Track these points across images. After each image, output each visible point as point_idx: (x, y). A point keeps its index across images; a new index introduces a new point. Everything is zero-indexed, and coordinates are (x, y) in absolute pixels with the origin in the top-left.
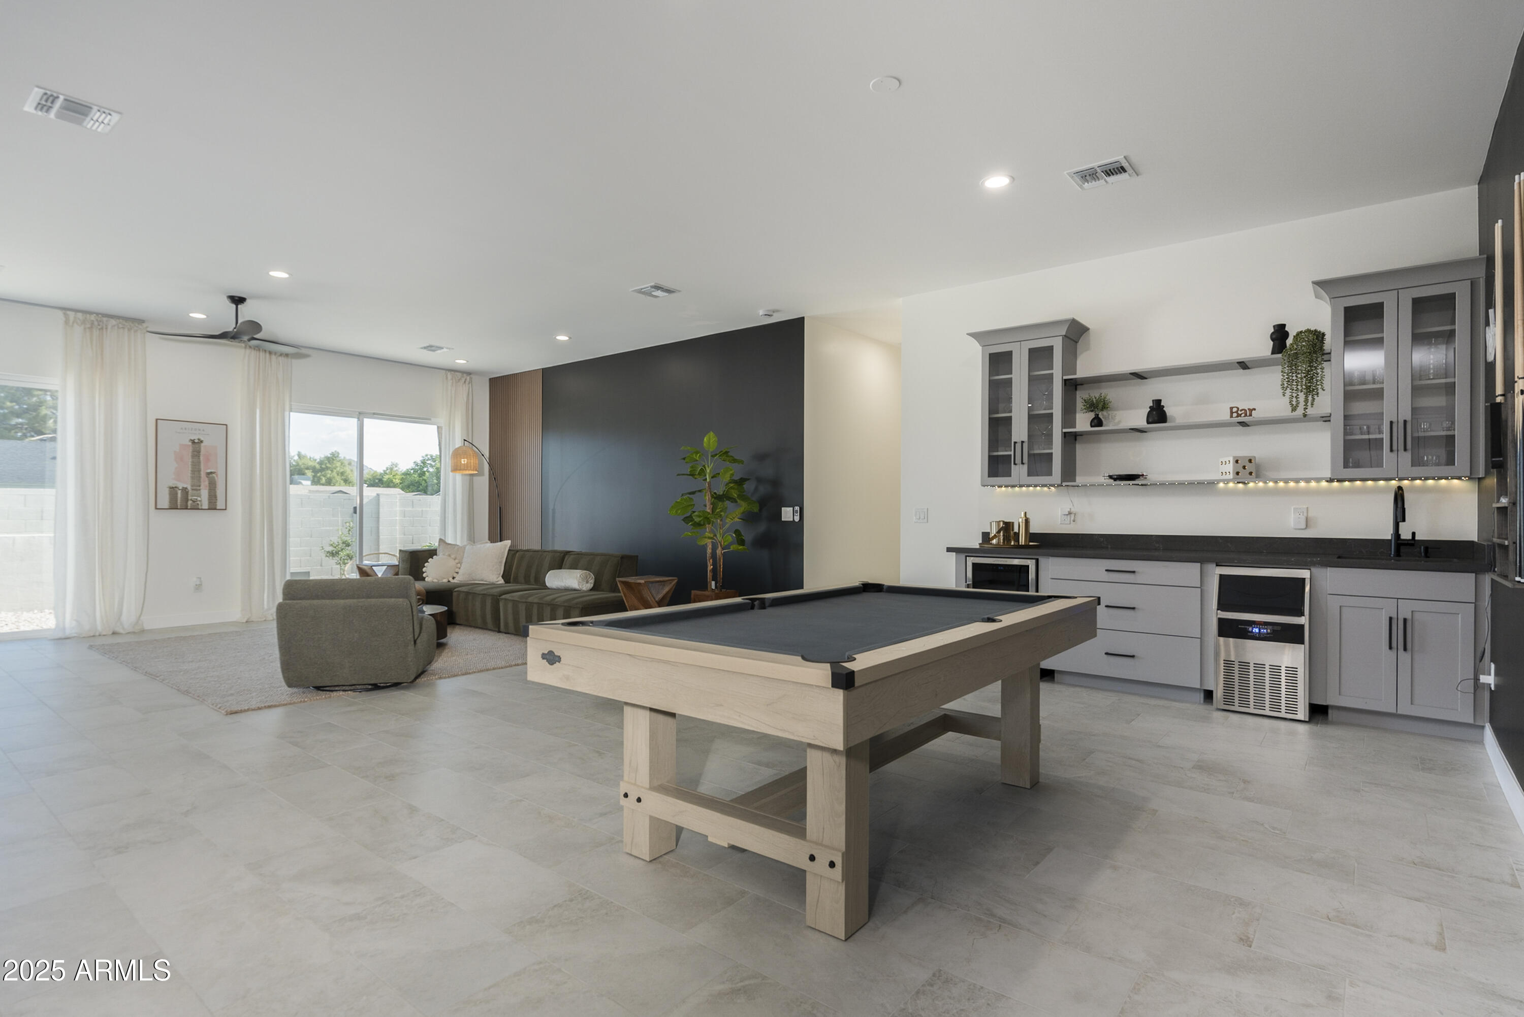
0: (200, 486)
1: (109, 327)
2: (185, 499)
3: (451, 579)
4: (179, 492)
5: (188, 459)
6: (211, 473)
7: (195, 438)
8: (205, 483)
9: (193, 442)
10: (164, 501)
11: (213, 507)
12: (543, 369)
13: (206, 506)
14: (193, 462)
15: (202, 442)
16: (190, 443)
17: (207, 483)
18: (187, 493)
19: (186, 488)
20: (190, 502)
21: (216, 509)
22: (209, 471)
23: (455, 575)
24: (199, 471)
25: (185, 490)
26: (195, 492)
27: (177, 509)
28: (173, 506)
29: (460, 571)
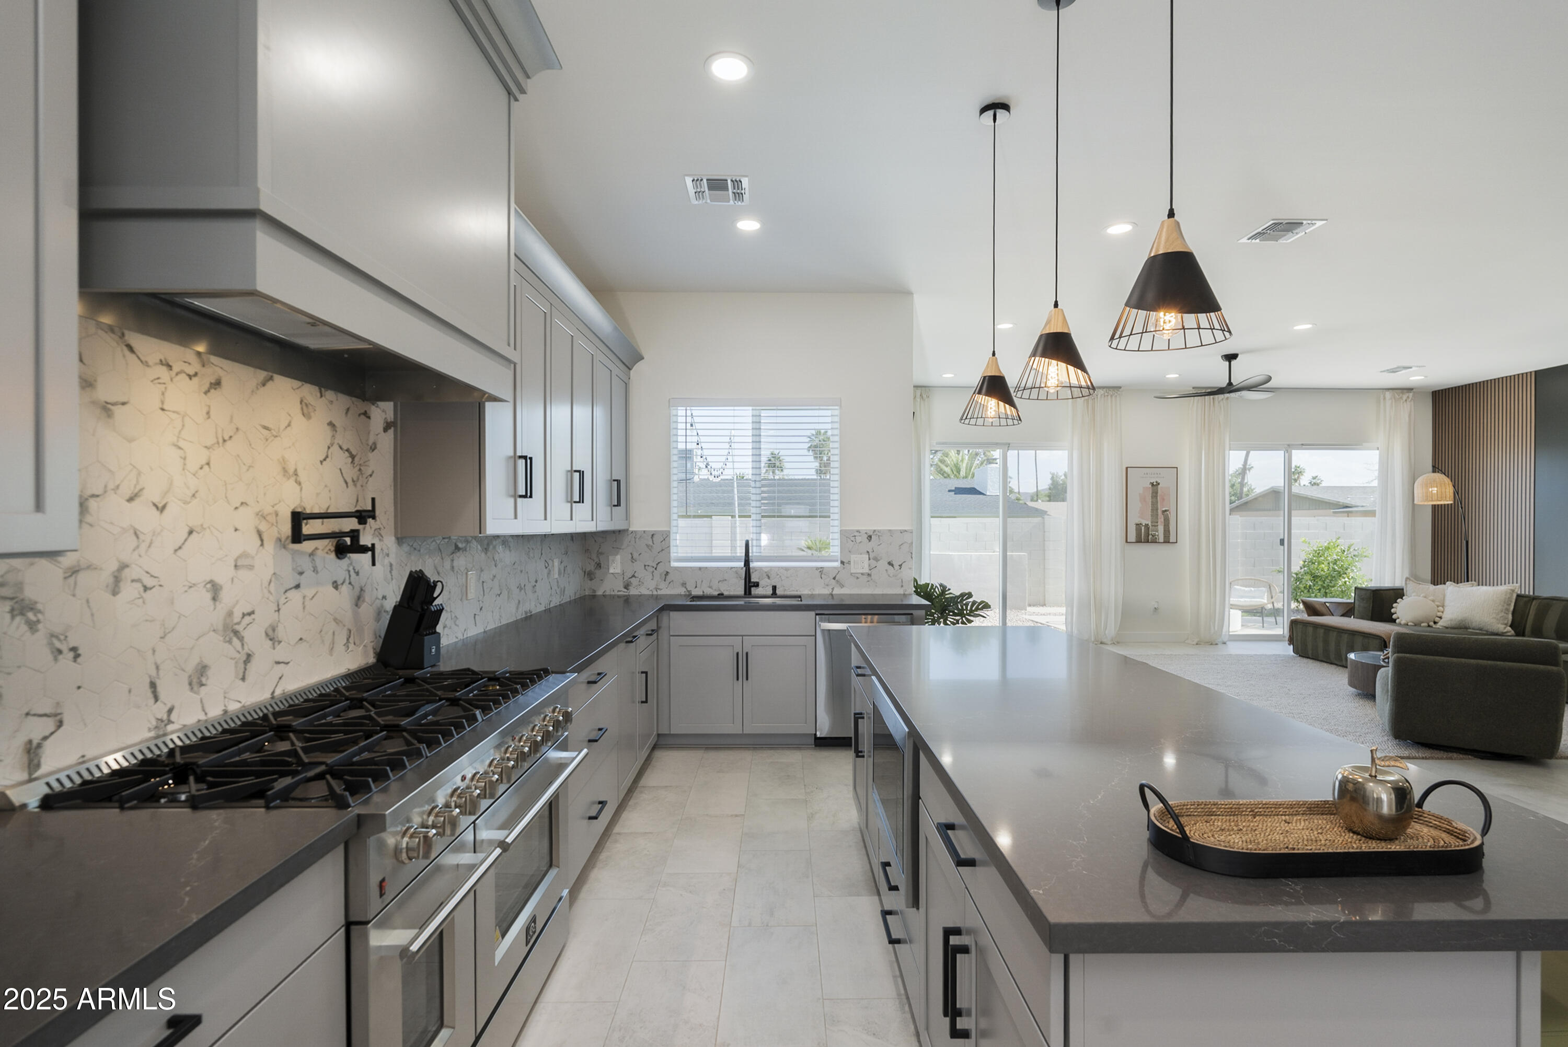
0: (1157, 523)
1: (1099, 396)
2: (1147, 534)
3: (1432, 624)
4: (1143, 528)
5: (1149, 500)
6: (1166, 511)
7: (1153, 480)
8: (1161, 519)
9: (1152, 484)
10: (1132, 537)
11: (1167, 541)
12: (1536, 371)
13: (1161, 540)
14: (1152, 502)
15: (1159, 484)
16: (1150, 486)
17: (1163, 520)
18: (1149, 528)
19: (1148, 525)
20: (1150, 537)
21: (1169, 542)
22: (1164, 509)
23: (1437, 619)
24: (1157, 509)
25: (1147, 525)
26: (1154, 527)
27: (1141, 542)
28: (1139, 541)
29: (1443, 617)
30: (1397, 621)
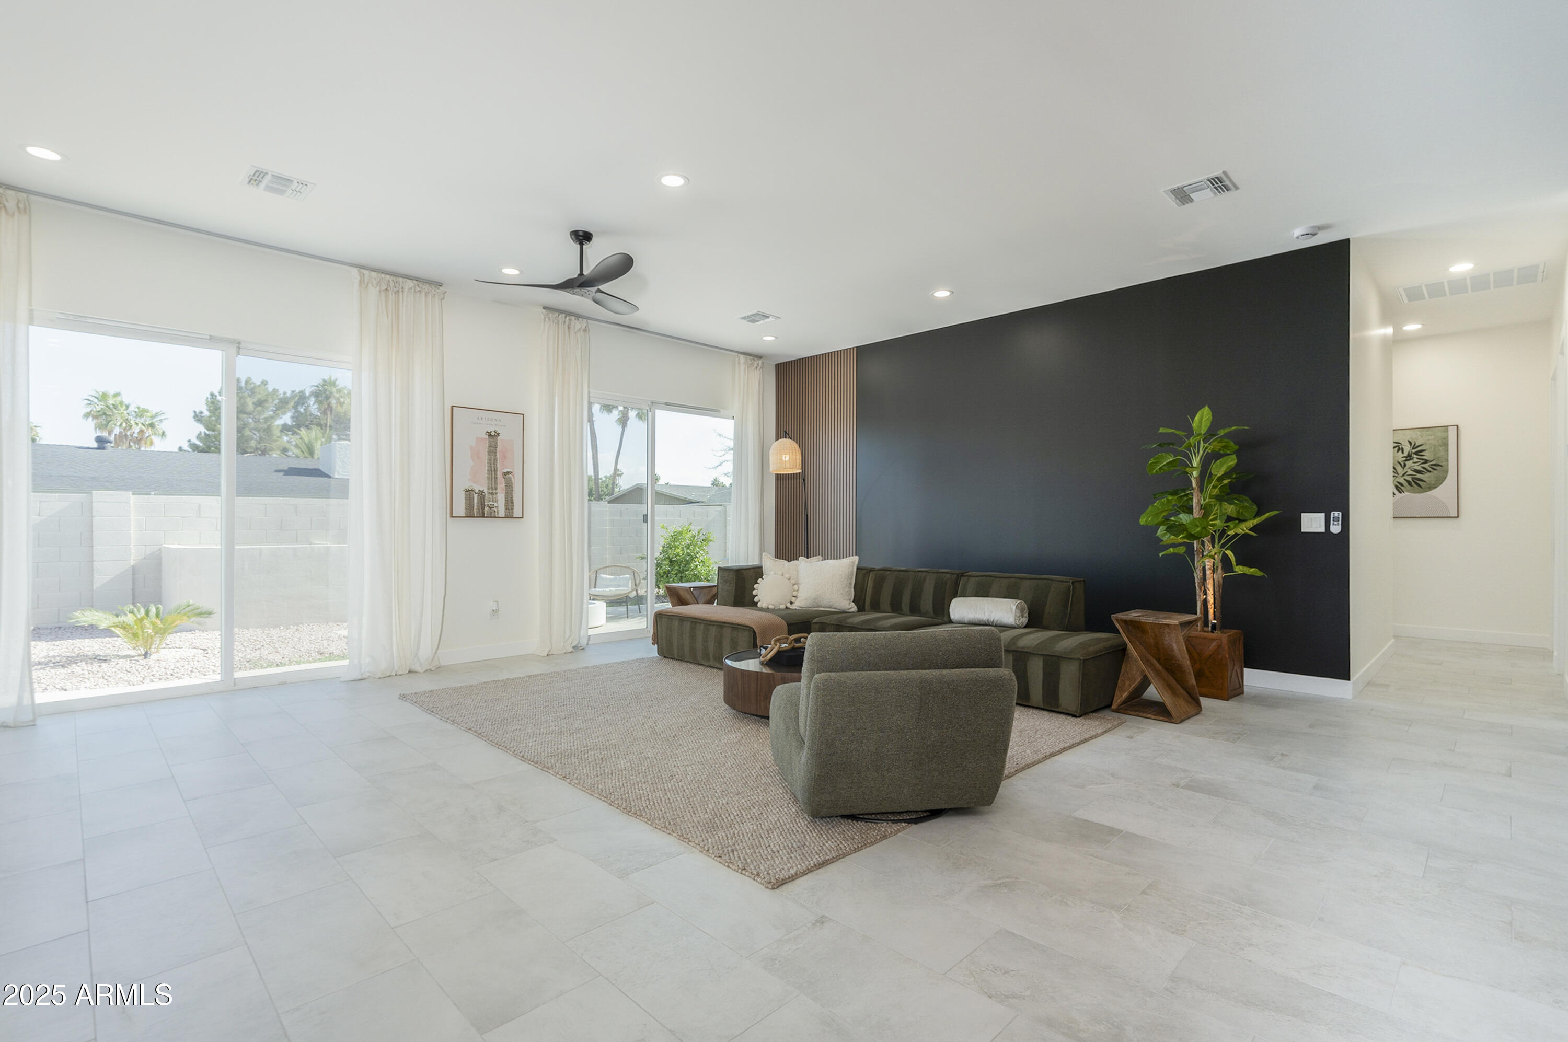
0: (496, 489)
1: (406, 290)
2: (482, 505)
3: (789, 605)
4: (476, 496)
5: (485, 457)
6: (508, 473)
7: (491, 429)
8: (501, 486)
9: (489, 434)
10: (460, 508)
11: (509, 515)
12: (857, 347)
13: (502, 513)
14: (489, 459)
15: (498, 434)
16: (487, 437)
17: (504, 485)
18: (484, 497)
19: (483, 492)
20: (486, 509)
21: (512, 517)
22: (505, 471)
23: (793, 599)
24: (496, 470)
25: (481, 493)
26: (491, 496)
27: (474, 517)
28: (470, 515)
29: (799, 595)
30: (759, 605)
